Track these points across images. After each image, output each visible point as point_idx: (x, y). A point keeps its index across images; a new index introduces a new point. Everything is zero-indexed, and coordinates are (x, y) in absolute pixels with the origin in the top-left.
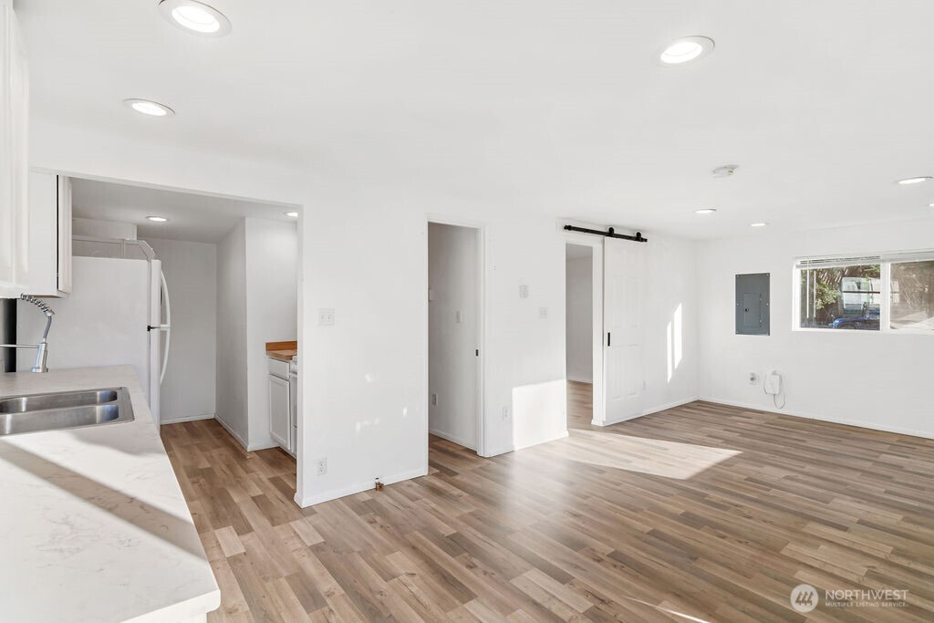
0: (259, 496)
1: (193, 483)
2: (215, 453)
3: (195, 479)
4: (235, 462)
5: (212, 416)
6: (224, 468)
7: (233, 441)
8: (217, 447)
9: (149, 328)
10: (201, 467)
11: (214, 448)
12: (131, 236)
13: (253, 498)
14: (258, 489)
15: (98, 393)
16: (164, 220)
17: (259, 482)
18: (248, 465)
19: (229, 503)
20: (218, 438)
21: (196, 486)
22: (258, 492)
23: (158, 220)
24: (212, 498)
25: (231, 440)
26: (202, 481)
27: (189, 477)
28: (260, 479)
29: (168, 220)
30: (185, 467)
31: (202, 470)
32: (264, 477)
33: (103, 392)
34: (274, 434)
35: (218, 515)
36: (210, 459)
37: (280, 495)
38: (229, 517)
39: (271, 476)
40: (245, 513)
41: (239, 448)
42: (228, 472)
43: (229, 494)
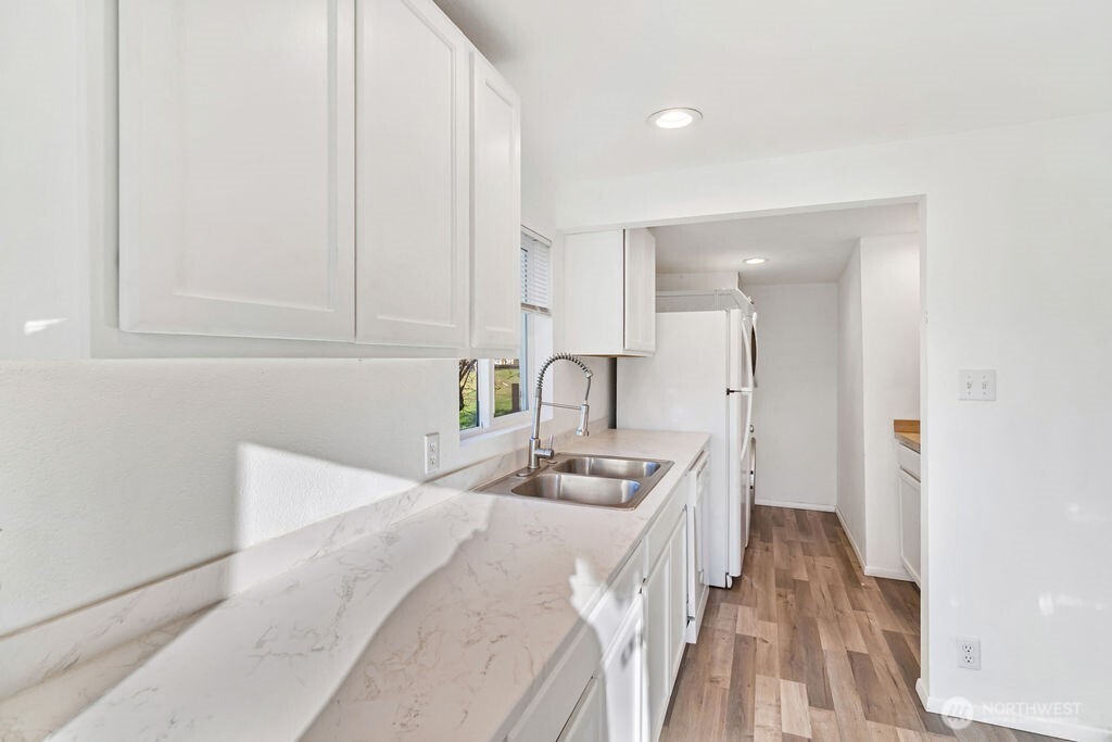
0: (859, 654)
1: (780, 595)
2: (820, 562)
3: (783, 591)
4: (843, 585)
5: (831, 509)
6: (825, 588)
7: (849, 553)
8: (825, 554)
9: (729, 392)
10: (795, 577)
11: (822, 555)
12: (732, 285)
13: (850, 655)
14: (862, 643)
15: (645, 464)
16: (762, 261)
17: (867, 632)
18: (860, 595)
19: (813, 646)
20: (831, 542)
21: (781, 601)
22: (860, 647)
23: (755, 262)
24: (795, 628)
25: (847, 549)
26: (790, 597)
27: (777, 585)
28: (870, 626)
29: (767, 260)
30: (777, 570)
31: (795, 581)
32: (876, 624)
33: (650, 463)
34: (906, 561)
35: (792, 658)
36: (811, 570)
37: (894, 668)
38: (806, 668)
39: (888, 628)
40: (830, 672)
41: (854, 565)
42: (828, 597)
43: (818, 632)
